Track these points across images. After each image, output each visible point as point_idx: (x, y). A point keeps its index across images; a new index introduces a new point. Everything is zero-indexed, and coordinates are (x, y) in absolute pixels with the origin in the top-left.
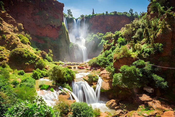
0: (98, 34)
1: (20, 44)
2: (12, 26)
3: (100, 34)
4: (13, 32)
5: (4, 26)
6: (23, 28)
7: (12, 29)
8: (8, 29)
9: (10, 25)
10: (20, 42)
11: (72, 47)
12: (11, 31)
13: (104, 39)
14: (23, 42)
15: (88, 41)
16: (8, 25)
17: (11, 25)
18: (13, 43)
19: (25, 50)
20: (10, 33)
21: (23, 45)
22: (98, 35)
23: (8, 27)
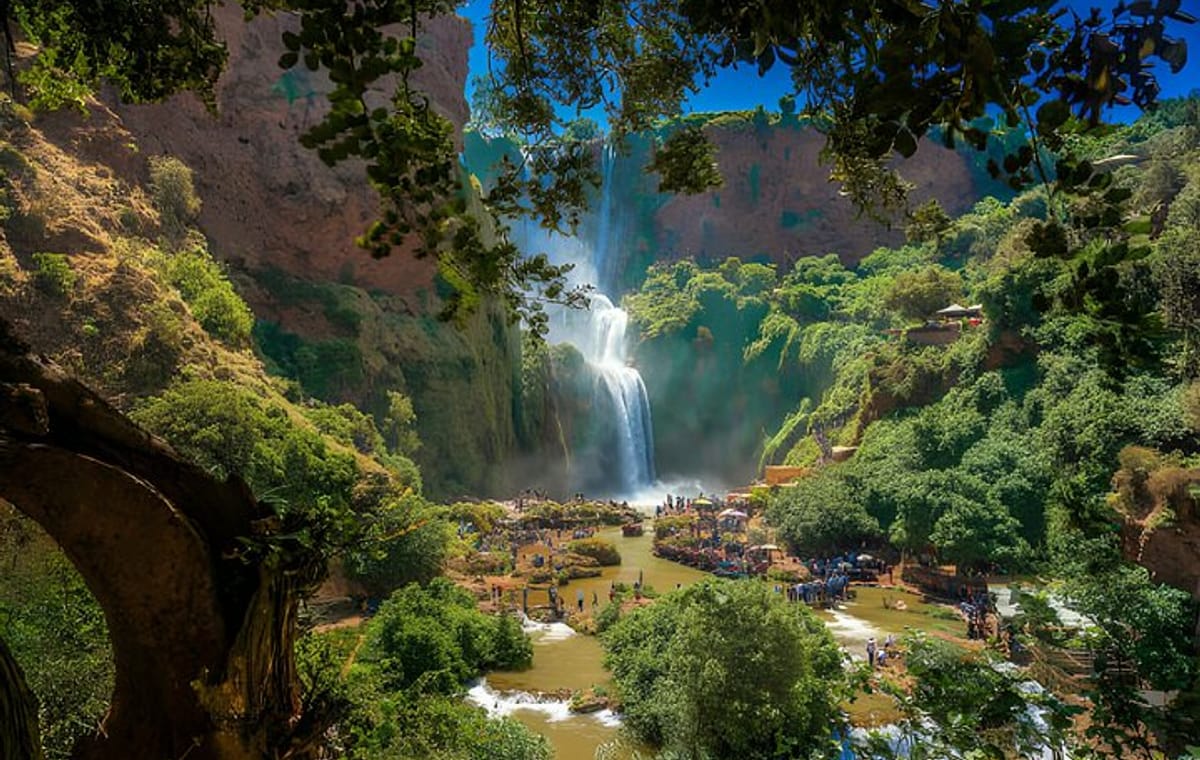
0: (733, 267)
1: (197, 347)
2: (106, 176)
3: (748, 270)
4: (121, 231)
5: (42, 173)
6: (194, 203)
7: (106, 204)
8: (78, 204)
9: (91, 170)
10: (197, 327)
11: (538, 369)
12: (106, 223)
13: (786, 310)
14: (216, 325)
15: (649, 323)
16: (70, 168)
17: (101, 167)
18: (138, 338)
19: (249, 400)
20: (104, 237)
21: (225, 353)
22: (730, 276)
23: (80, 189)
